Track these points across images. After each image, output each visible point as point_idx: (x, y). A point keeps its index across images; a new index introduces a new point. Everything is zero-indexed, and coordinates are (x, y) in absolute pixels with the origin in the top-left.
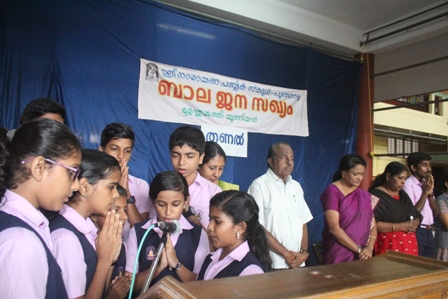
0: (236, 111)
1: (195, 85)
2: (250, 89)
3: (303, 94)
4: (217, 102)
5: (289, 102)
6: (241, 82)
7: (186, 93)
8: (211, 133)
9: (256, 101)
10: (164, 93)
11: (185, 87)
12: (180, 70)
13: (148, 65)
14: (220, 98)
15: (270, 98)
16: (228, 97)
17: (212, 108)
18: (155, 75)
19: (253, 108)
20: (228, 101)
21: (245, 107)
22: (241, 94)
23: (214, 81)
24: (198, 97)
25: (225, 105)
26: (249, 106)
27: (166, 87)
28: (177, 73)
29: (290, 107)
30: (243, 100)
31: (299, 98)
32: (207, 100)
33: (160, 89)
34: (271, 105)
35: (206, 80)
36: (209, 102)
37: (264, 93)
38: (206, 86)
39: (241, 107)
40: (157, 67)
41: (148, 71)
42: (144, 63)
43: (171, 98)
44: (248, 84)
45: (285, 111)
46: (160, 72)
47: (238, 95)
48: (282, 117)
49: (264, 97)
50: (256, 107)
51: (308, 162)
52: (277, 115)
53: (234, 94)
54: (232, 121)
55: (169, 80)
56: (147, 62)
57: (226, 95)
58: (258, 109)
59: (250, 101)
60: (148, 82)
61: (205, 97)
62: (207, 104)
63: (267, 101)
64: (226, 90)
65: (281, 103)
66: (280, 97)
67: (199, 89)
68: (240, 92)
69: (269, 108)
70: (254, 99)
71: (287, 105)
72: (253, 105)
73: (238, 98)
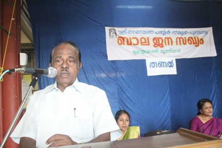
0: (166, 47)
1: (139, 36)
2: (173, 33)
3: (210, 29)
4: (153, 44)
5: (200, 36)
6: (167, 30)
7: (134, 41)
8: (153, 63)
9: (178, 40)
10: (121, 44)
11: (133, 38)
12: (129, 29)
13: (110, 30)
14: (155, 41)
15: (187, 36)
16: (160, 40)
17: (151, 48)
18: (114, 35)
19: (177, 44)
20: (161, 42)
21: (172, 44)
22: (168, 37)
23: (150, 32)
24: (142, 43)
25: (159, 45)
26: (174, 43)
27: (122, 41)
28: (127, 31)
29: (202, 39)
30: (170, 40)
31: (207, 33)
32: (147, 43)
33: (118, 42)
34: (189, 40)
35: (145, 32)
36: (149, 44)
37: (182, 33)
38: (146, 36)
39: (169, 44)
40: (115, 30)
41: (110, 33)
42: (107, 29)
43: (126, 46)
44: (172, 30)
45: (198, 42)
46: (117, 33)
47: (166, 38)
48: (196, 46)
49: (183, 36)
51: (219, 72)
52: (193, 46)
53: (163, 37)
54: (164, 53)
55: (123, 36)
56: (109, 28)
57: (158, 39)
58: (180, 44)
59: (174, 40)
60: (111, 39)
61: (146, 42)
62: (148, 46)
63: (185, 38)
64: (158, 36)
65: (195, 38)
66: (194, 34)
67: (141, 38)
68: (167, 36)
69: (187, 42)
70: (177, 38)
71: (199, 39)
72: (177, 42)
73: (167, 40)
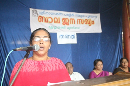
0: (71, 25)
1: (53, 17)
2: (76, 16)
3: (98, 15)
4: (62, 22)
5: (92, 19)
6: (72, 13)
7: (50, 20)
8: (61, 35)
9: (79, 21)
10: (41, 21)
11: (49, 18)
12: (46, 11)
13: (33, 11)
14: (64, 21)
15: (84, 18)
16: (67, 20)
17: (61, 25)
18: (36, 14)
19: (78, 23)
20: (67, 22)
21: (74, 23)
23: (61, 14)
24: (55, 21)
25: (66, 23)
26: (76, 23)
27: (41, 19)
28: (45, 12)
29: (93, 21)
30: (73, 20)
31: (96, 17)
32: (58, 22)
33: (39, 20)
34: (85, 21)
35: (57, 14)
36: (59, 23)
37: (81, 17)
38: (58, 17)
39: (72, 23)
40: (37, 11)
41: (33, 13)
42: (31, 10)
43: (44, 23)
44: (75, 14)
45: (91, 23)
46: (38, 13)
47: (71, 19)
48: (90, 25)
49: (82, 18)
50: (79, 23)
51: (102, 43)
52: (88, 25)
53: (69, 18)
54: (69, 29)
55: (42, 16)
56: (33, 9)
57: (66, 19)
58: (80, 23)
59: (76, 21)
60: (34, 17)
61: (57, 21)
62: (59, 24)
63: (83, 20)
64: (66, 17)
65: (89, 20)
66: (88, 18)
67: (55, 18)
68: (72, 17)
69: (84, 22)
70: (78, 19)
71: (92, 21)
72: (78, 22)
73: (71, 20)
